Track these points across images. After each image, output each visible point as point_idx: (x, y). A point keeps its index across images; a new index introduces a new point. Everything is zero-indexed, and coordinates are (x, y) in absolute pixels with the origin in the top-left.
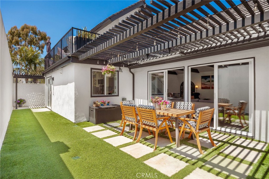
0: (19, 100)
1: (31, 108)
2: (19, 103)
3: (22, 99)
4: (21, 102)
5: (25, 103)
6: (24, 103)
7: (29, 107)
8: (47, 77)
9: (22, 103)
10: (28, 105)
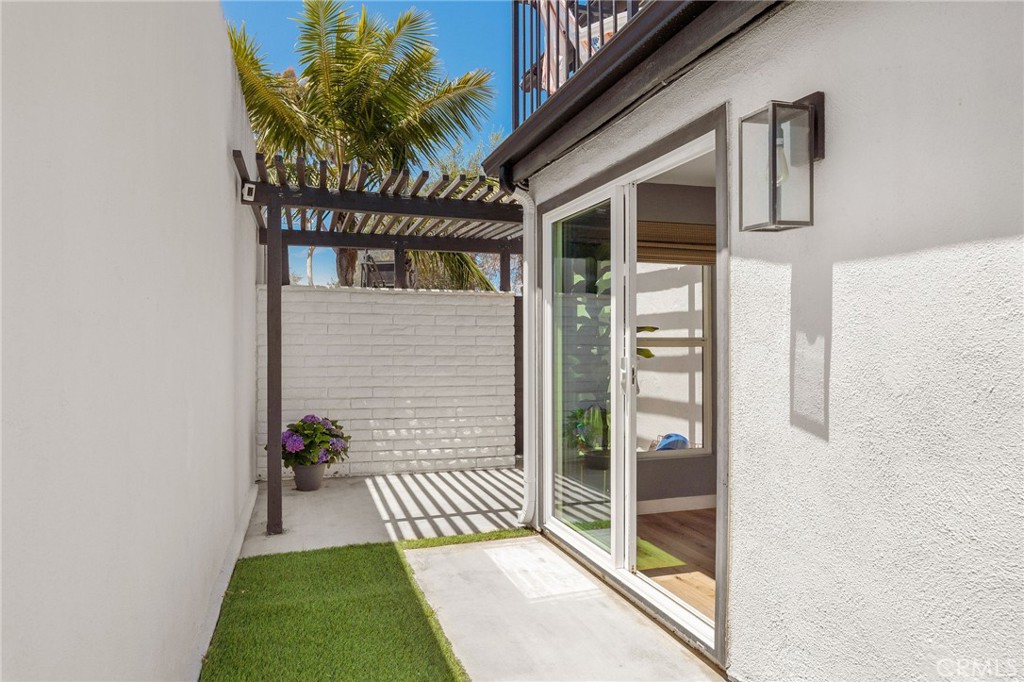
0: (294, 430)
1: (401, 537)
2: (297, 459)
3: (320, 416)
4: (312, 443)
5: (337, 453)
6: (335, 453)
7: (369, 482)
8: (543, 196)
9: (317, 454)
10: (358, 468)
